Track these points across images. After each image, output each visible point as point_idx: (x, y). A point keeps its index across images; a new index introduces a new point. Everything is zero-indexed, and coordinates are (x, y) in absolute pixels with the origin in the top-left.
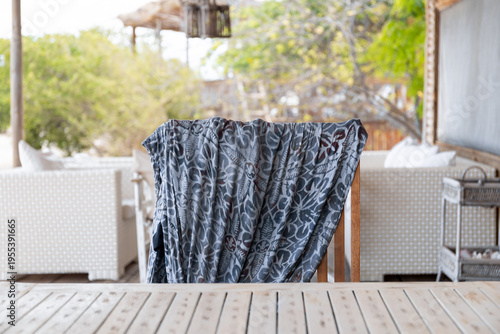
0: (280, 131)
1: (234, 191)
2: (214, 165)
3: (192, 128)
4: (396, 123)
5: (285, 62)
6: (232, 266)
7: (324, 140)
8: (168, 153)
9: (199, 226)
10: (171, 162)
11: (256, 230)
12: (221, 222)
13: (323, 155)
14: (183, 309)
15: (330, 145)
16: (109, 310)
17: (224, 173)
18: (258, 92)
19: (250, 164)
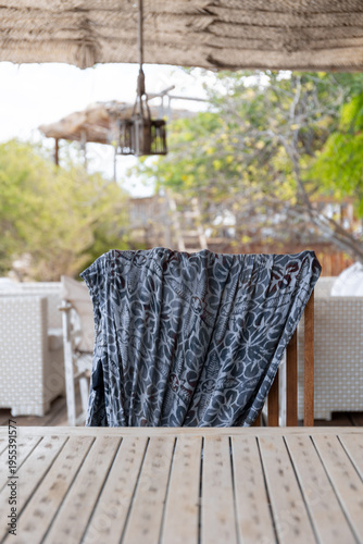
0: (228, 263)
1: (179, 327)
2: (158, 299)
3: (135, 260)
4: (342, 246)
5: (222, 179)
6: (176, 407)
7: (276, 272)
8: (108, 285)
9: (142, 363)
10: (112, 295)
11: (202, 368)
12: (165, 359)
13: (275, 288)
14: (131, 455)
15: (281, 278)
16: (53, 457)
17: (168, 308)
18: (192, 211)
19: (196, 298)
